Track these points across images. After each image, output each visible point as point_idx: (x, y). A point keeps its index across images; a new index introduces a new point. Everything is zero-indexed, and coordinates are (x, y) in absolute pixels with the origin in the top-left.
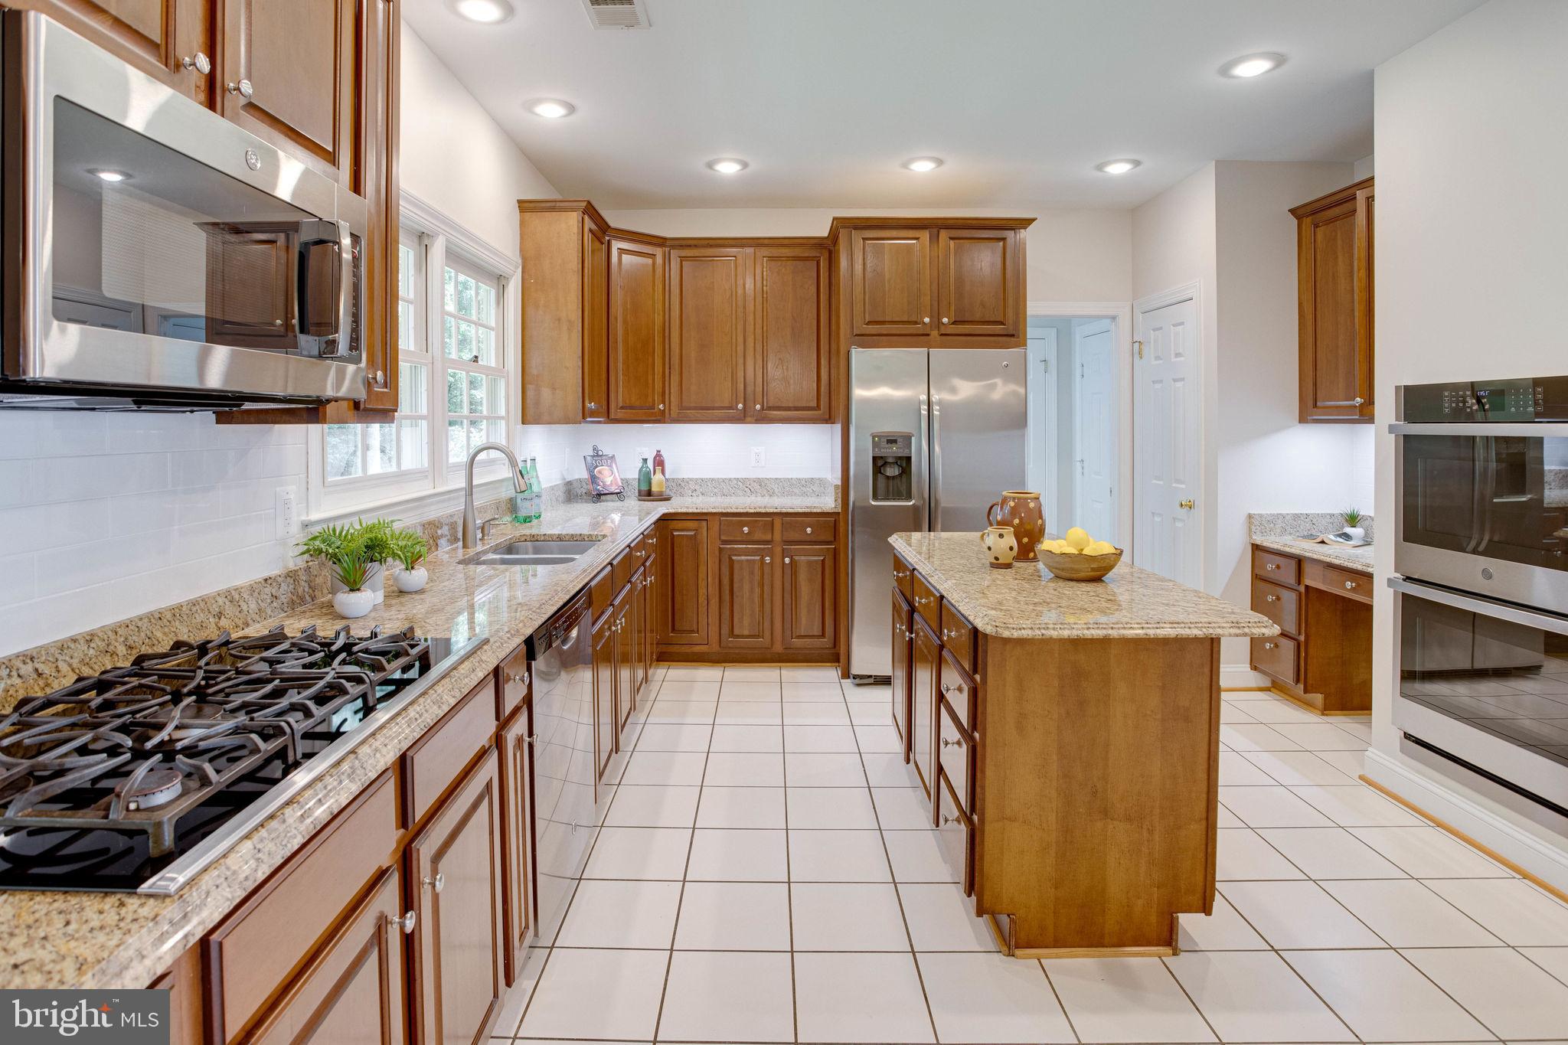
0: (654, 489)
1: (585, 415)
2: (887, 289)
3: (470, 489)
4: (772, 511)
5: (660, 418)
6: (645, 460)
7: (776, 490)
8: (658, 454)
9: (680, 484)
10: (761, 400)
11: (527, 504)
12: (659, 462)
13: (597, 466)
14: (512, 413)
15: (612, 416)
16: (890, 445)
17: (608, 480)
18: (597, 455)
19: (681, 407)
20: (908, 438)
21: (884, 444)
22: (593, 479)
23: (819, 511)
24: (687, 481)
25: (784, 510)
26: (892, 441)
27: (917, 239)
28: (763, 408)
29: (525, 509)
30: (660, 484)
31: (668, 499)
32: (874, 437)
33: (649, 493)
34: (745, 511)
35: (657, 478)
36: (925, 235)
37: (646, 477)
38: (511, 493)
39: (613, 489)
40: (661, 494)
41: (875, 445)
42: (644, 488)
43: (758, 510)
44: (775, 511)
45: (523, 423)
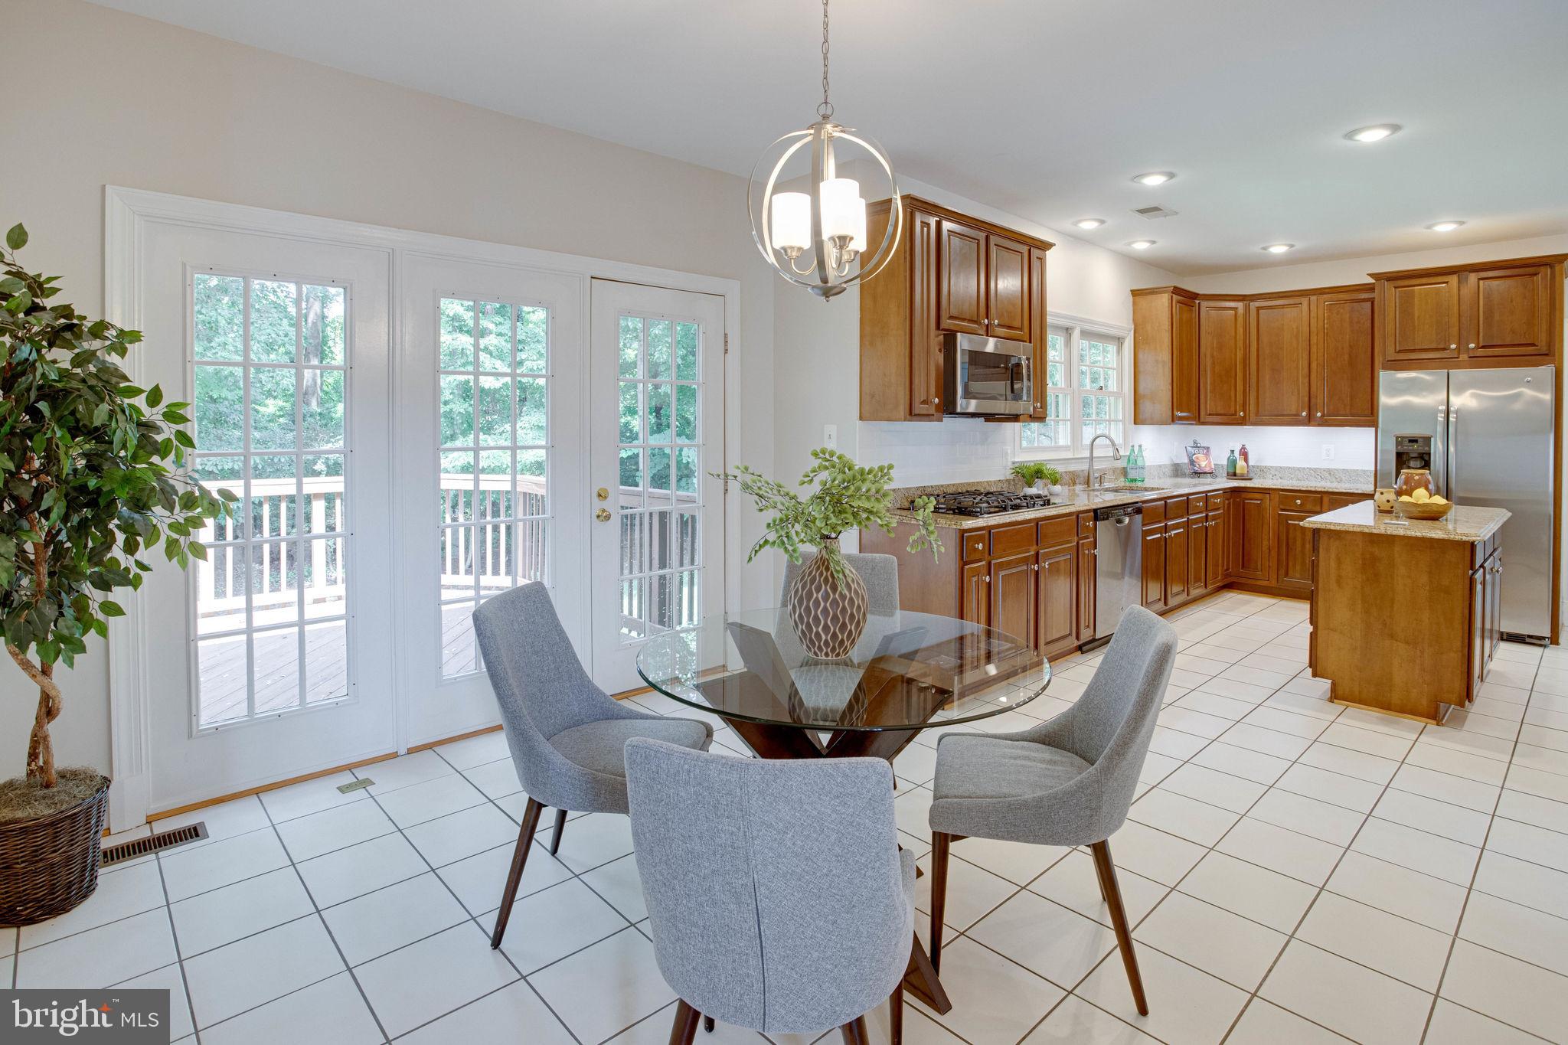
0: (1237, 472)
1: (1174, 420)
2: (1416, 324)
3: (1092, 458)
4: (1320, 490)
5: (1242, 422)
6: (1232, 452)
7: (1344, 479)
8: (1243, 447)
9: (1263, 470)
10: (1322, 409)
11: (1133, 471)
12: (1244, 454)
13: (1195, 454)
14: (1127, 416)
15: (1202, 420)
16: (1411, 444)
17: (1203, 464)
18: (1196, 445)
19: (1257, 414)
20: (1427, 440)
21: (1406, 443)
22: (1192, 462)
23: (1360, 492)
24: (1269, 468)
25: (1331, 490)
26: (1413, 441)
27: (1447, 283)
28: (1323, 415)
29: (1132, 474)
30: (1242, 468)
31: (1250, 479)
32: (1397, 438)
33: (1235, 474)
34: (1299, 488)
35: (1241, 463)
36: (1454, 280)
37: (1233, 463)
38: (1125, 465)
39: (1207, 470)
40: (1242, 475)
41: (1398, 443)
42: (1231, 471)
43: (1309, 489)
44: (1323, 490)
45: (1135, 423)
